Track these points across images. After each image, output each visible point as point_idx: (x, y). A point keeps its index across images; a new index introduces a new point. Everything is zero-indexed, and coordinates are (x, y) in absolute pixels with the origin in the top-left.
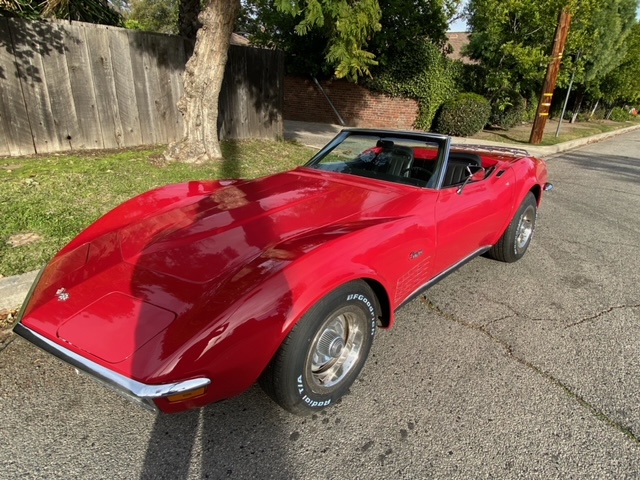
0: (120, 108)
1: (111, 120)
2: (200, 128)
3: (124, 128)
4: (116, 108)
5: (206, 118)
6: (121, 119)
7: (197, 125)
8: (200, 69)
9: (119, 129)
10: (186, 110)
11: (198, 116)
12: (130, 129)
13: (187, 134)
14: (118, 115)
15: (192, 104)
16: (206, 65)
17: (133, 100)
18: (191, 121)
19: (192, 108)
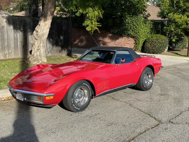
0: (8, 44)
1: (4, 48)
2: (39, 51)
3: (8, 52)
4: (6, 44)
5: (41, 47)
6: (8, 48)
7: (38, 50)
8: (41, 30)
9: (6, 52)
10: (34, 44)
11: (39, 46)
12: (10, 52)
13: (34, 53)
14: (7, 46)
15: (37, 42)
16: (43, 29)
17: (12, 41)
18: (36, 48)
19: (37, 43)
